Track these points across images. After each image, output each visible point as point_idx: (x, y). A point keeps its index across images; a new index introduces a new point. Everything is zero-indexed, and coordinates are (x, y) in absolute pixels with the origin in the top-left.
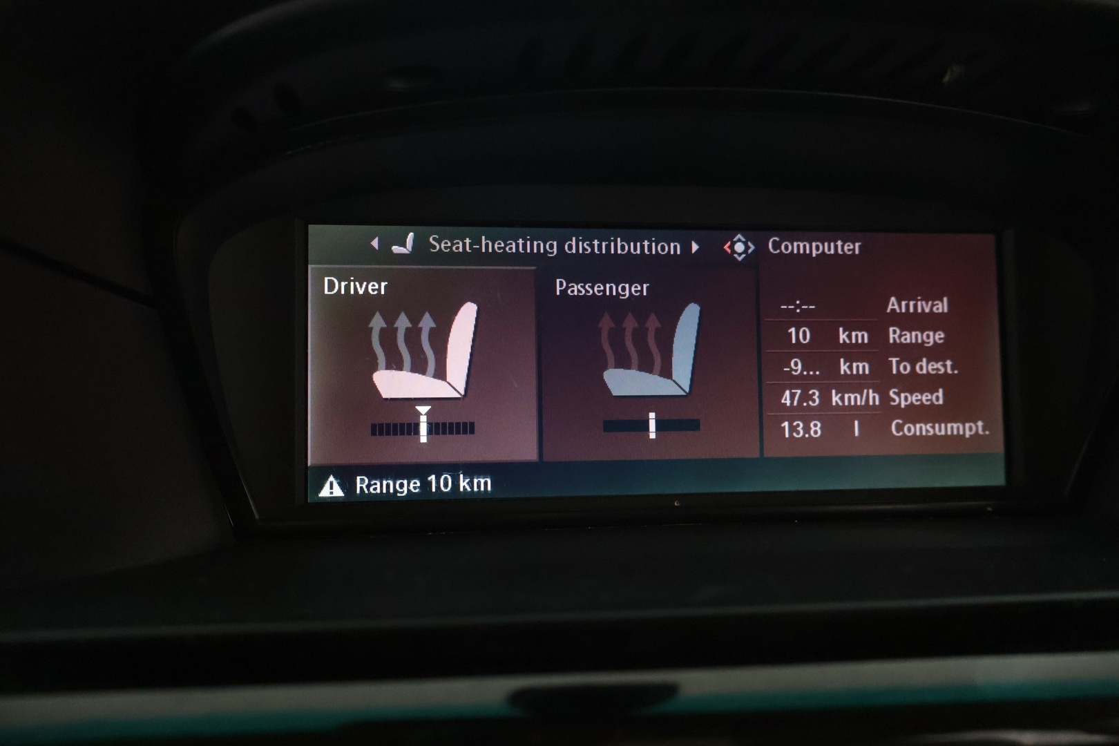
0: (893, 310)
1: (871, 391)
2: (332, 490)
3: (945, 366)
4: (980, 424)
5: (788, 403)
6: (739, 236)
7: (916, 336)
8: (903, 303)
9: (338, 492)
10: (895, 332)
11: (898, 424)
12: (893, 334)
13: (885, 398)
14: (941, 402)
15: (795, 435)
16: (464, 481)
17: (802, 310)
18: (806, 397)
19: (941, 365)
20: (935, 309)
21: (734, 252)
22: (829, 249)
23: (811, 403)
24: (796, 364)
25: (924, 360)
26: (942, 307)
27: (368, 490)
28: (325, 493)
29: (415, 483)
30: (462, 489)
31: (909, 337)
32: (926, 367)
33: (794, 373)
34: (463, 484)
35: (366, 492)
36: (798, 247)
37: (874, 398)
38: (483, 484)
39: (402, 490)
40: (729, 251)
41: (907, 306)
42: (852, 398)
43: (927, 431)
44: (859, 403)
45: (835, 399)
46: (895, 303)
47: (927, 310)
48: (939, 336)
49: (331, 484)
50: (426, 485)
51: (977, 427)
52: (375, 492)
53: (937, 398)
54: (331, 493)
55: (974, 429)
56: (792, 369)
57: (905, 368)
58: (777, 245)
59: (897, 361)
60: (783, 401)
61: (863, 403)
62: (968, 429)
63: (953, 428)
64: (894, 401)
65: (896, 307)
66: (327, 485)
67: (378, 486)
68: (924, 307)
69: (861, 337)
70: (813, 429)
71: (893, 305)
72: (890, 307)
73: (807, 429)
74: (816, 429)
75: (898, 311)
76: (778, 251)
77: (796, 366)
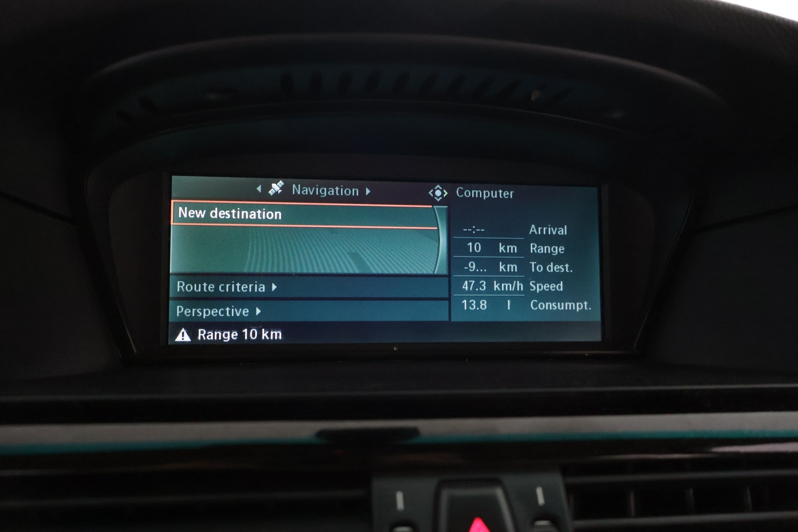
0: (533, 233)
1: (518, 282)
2: (183, 337)
3: (565, 268)
4: (586, 303)
5: (467, 288)
6: (438, 186)
7: (547, 249)
8: (539, 228)
9: (187, 339)
10: (534, 246)
11: (534, 303)
12: (533, 248)
13: (527, 287)
14: (562, 289)
15: (470, 308)
16: (265, 333)
17: (476, 232)
18: (478, 285)
19: (562, 267)
20: (559, 232)
21: (435, 195)
22: (494, 195)
23: (481, 289)
24: (472, 265)
25: (552, 263)
26: (563, 231)
27: (206, 337)
28: (179, 339)
29: (235, 334)
30: (263, 338)
31: (542, 250)
32: (552, 268)
33: (470, 270)
34: (264, 335)
35: (205, 339)
36: (475, 193)
37: (520, 286)
38: (277, 335)
39: (226, 338)
40: (432, 195)
41: (542, 230)
42: (506, 286)
43: (553, 307)
44: (510, 290)
45: (496, 286)
46: (534, 228)
47: (554, 233)
48: (562, 249)
49: (183, 333)
50: (241, 335)
51: (584, 305)
52: (209, 339)
53: (560, 287)
54: (183, 339)
55: (582, 306)
56: (469, 268)
57: (540, 268)
58: (461, 192)
59: (534, 264)
60: (463, 287)
61: (513, 290)
62: (579, 307)
63: (569, 305)
64: (533, 288)
65: (535, 231)
66: (181, 334)
67: (212, 335)
68: (552, 231)
69: (513, 248)
70: (482, 304)
71: (533, 230)
72: (531, 231)
73: (478, 305)
74: (484, 304)
75: (536, 233)
76: (462, 196)
77: (472, 266)
